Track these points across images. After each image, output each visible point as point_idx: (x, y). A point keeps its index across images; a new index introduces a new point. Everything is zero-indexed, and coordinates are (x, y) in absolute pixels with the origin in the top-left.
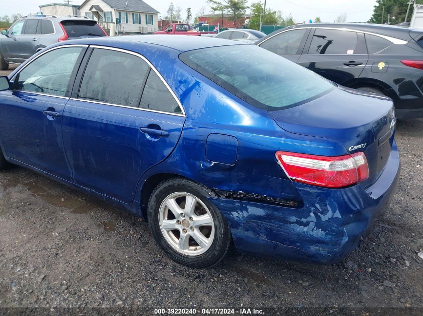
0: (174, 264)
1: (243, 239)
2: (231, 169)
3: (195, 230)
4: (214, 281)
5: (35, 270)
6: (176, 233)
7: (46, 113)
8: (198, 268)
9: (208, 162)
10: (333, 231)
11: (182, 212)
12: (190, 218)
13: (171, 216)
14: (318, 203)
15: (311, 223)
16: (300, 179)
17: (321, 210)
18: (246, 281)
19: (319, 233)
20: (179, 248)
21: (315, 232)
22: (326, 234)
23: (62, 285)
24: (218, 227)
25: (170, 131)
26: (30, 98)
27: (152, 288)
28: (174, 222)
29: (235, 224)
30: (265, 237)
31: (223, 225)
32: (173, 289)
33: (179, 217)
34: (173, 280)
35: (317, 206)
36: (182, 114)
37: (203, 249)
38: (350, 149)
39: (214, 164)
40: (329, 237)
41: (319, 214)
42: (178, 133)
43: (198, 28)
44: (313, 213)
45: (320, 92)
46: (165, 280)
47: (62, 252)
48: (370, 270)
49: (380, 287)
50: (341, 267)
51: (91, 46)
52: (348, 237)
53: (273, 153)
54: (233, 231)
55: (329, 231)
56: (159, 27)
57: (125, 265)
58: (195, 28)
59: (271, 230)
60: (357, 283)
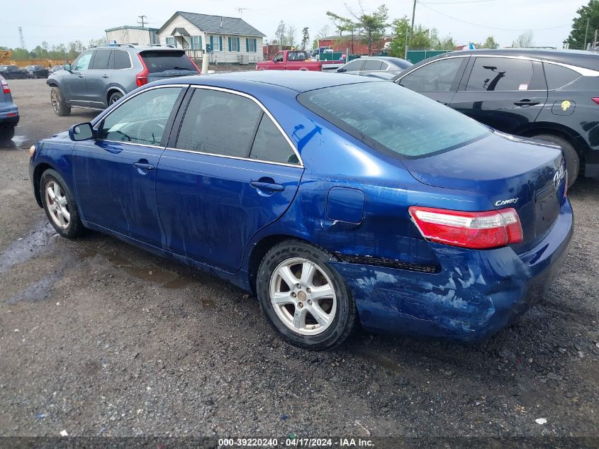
0: (287, 345)
1: (370, 312)
2: (355, 229)
3: (313, 304)
4: (336, 366)
5: (126, 347)
6: (291, 308)
7: (137, 166)
8: (316, 351)
9: (330, 220)
10: (476, 300)
11: (297, 282)
12: (308, 289)
13: (285, 287)
14: (458, 266)
15: (450, 291)
16: (437, 238)
17: (461, 275)
18: (374, 367)
19: (459, 303)
20: (293, 326)
21: (455, 301)
22: (469, 304)
23: (157, 364)
24: (340, 299)
25: (284, 185)
26: (115, 148)
27: (262, 371)
28: (288, 294)
29: (361, 294)
30: (396, 309)
31: (346, 297)
32: (288, 372)
33: (294, 288)
34: (286, 363)
35: (457, 269)
36: (300, 164)
37: (322, 327)
38: (496, 204)
39: (337, 223)
40: (472, 307)
41: (460, 280)
42: (294, 188)
43: (318, 56)
44: (453, 278)
45: (469, 138)
46: (276, 363)
47: (155, 330)
48: (531, 361)
49: (542, 380)
50: (494, 356)
51: (192, 86)
52: (496, 308)
53: (406, 208)
54: (359, 302)
55: (472, 301)
56: (265, 54)
57: (229, 345)
58: (314, 55)
59: (403, 300)
60: (513, 375)
